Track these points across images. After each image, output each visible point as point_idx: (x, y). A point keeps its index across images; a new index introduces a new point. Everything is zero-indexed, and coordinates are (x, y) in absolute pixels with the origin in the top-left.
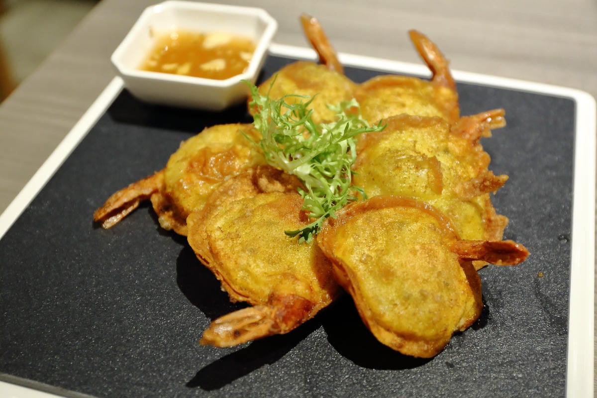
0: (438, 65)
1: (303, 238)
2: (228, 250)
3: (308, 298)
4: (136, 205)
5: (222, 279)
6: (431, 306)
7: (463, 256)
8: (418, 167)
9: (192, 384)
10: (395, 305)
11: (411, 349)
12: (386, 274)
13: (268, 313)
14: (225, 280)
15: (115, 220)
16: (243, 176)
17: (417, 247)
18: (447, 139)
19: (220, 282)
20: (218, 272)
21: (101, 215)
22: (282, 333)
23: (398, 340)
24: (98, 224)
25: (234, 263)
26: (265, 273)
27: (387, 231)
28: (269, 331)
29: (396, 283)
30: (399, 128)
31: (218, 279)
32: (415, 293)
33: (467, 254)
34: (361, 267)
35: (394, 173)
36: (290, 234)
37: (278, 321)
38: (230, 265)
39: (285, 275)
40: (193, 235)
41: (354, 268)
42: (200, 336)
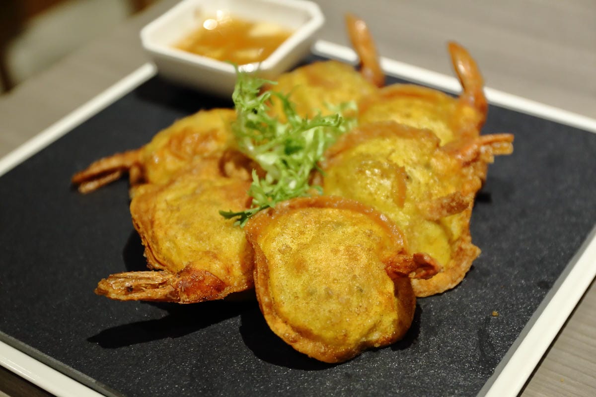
0: (469, 82)
1: (239, 222)
2: (163, 221)
3: (222, 278)
4: (116, 175)
5: (146, 245)
6: (334, 306)
7: (395, 269)
8: (384, 174)
9: (92, 340)
10: (297, 297)
11: (305, 347)
12: (298, 266)
13: (171, 279)
14: (149, 246)
15: (91, 186)
16: (211, 158)
17: (342, 248)
18: (432, 154)
19: (144, 247)
20: (144, 237)
21: (78, 177)
22: (181, 302)
23: (293, 335)
24: (76, 186)
25: (163, 233)
26: (189, 247)
27: (320, 229)
28: (166, 296)
29: (305, 277)
30: (383, 136)
31: (143, 244)
32: (321, 290)
33: (398, 267)
34: (278, 257)
35: (356, 177)
36: (228, 216)
37: (179, 289)
38: (160, 234)
39: (207, 253)
40: (139, 201)
41: (270, 256)
42: (97, 286)
